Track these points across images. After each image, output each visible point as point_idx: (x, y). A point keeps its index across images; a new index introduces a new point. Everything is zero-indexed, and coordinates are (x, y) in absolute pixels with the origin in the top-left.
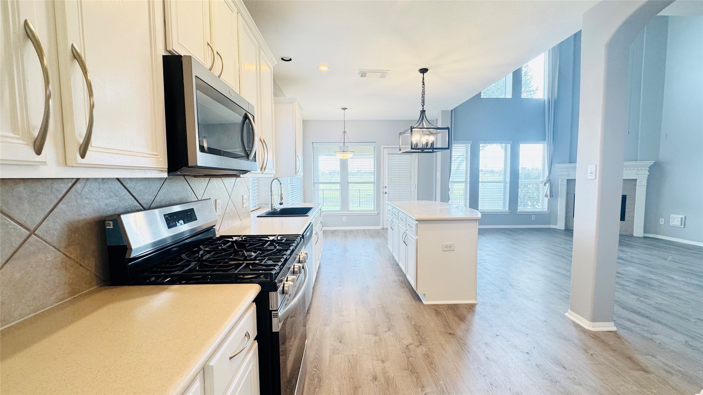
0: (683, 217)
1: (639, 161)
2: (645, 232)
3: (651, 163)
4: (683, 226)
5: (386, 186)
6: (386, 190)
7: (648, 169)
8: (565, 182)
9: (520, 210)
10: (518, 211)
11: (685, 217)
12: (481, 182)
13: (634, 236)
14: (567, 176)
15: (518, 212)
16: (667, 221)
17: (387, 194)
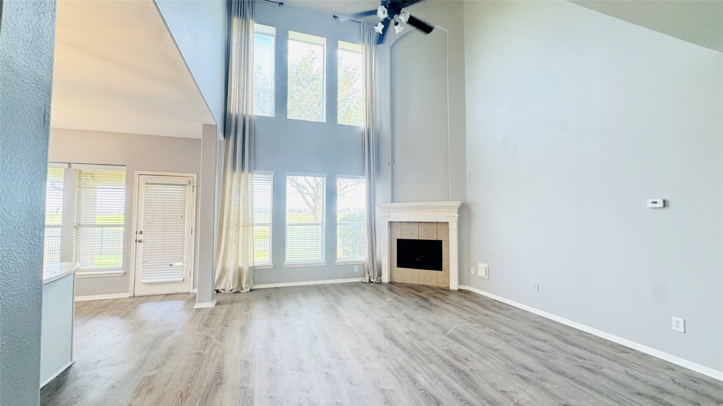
0: (487, 266)
1: (451, 201)
2: (460, 283)
3: (458, 204)
4: (487, 278)
5: (141, 231)
6: (140, 237)
7: (457, 210)
8: (387, 225)
9: (339, 260)
10: (337, 261)
11: (488, 266)
12: (288, 225)
13: (450, 288)
14: (388, 218)
15: (338, 263)
16: (476, 271)
17: (142, 243)
